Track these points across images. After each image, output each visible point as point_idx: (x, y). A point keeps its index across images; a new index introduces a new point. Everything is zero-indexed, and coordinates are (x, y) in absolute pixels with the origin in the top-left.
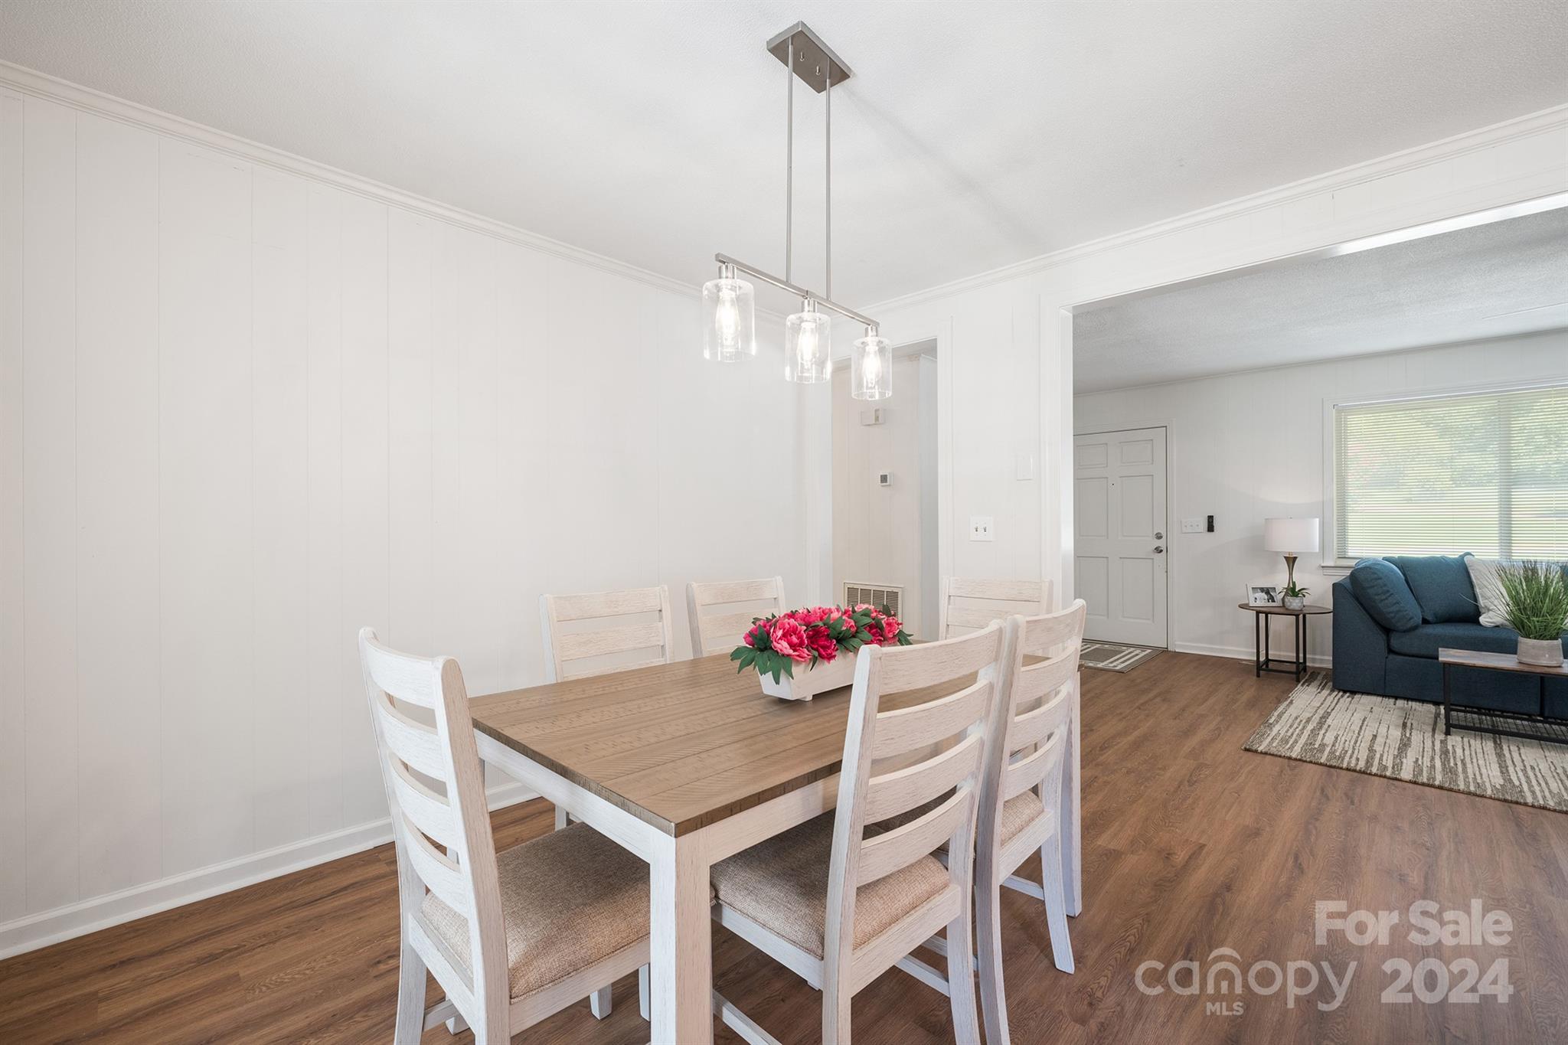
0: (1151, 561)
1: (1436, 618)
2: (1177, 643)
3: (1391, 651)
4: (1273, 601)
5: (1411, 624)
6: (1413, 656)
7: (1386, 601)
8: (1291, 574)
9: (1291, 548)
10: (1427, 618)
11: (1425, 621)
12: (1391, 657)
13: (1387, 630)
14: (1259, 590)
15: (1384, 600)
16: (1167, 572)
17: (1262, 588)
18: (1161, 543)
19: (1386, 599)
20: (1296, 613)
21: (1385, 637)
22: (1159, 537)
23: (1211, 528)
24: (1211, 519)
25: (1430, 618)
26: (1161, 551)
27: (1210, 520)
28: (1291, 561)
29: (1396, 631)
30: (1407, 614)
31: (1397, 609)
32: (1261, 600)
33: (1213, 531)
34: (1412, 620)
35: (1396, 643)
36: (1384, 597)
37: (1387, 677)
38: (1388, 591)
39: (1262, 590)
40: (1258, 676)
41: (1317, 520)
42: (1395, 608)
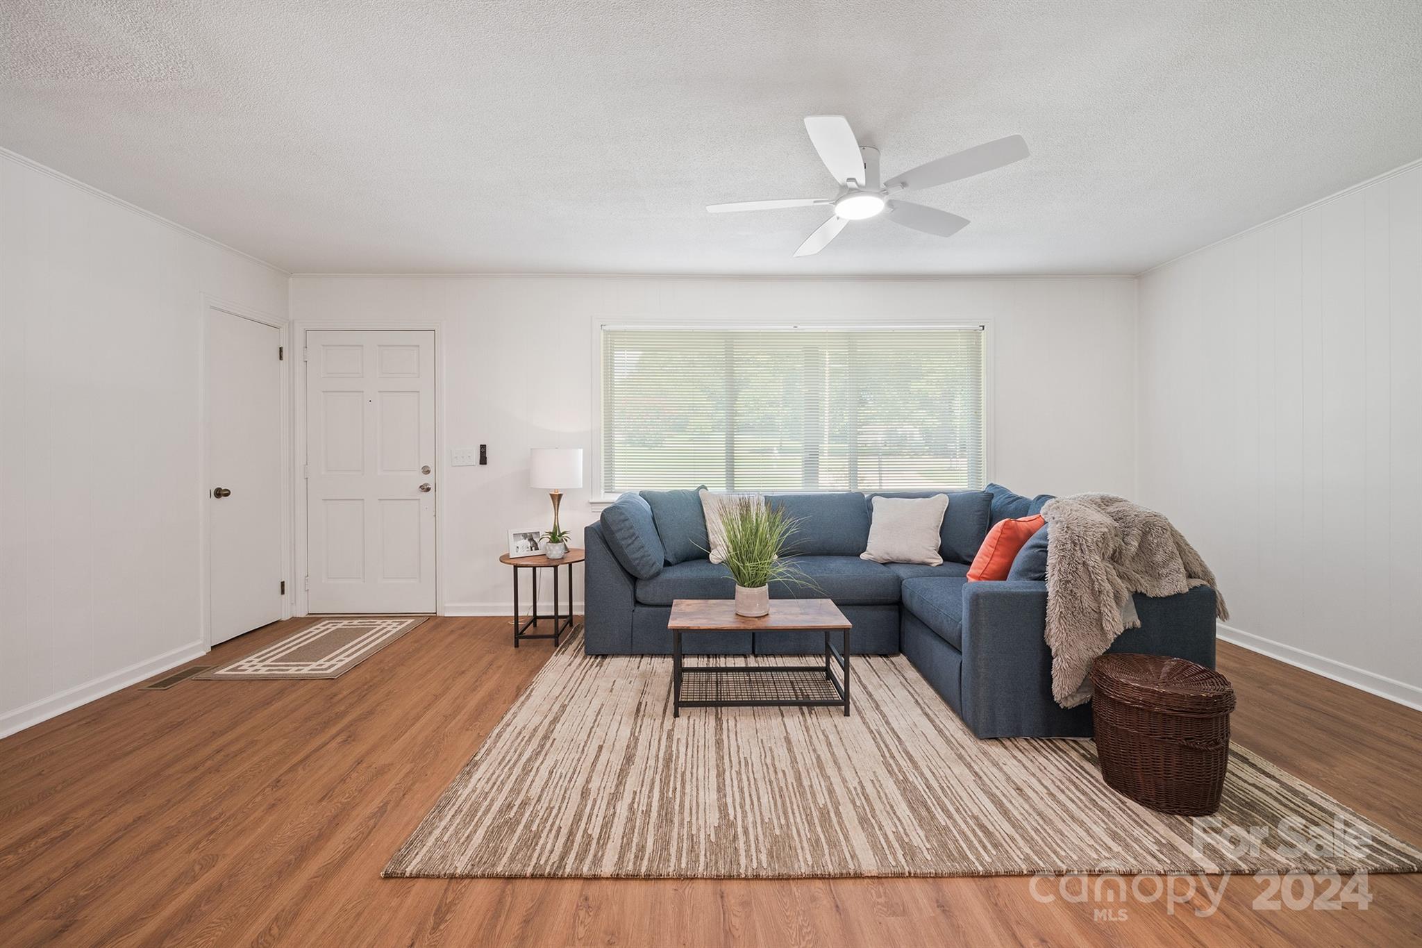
0: (417, 502)
1: (676, 558)
2: (446, 605)
3: (637, 602)
4: (537, 549)
5: (654, 570)
6: (657, 606)
7: (632, 546)
8: (556, 514)
9: (556, 485)
10: (668, 559)
11: (667, 564)
12: (638, 609)
13: (634, 579)
14: (521, 537)
15: (630, 544)
16: (435, 516)
17: (525, 534)
18: (428, 480)
19: (632, 543)
20: (555, 564)
21: (631, 587)
22: (426, 471)
23: (483, 461)
24: (483, 448)
25: (670, 560)
26: (428, 490)
27: (483, 450)
28: (556, 498)
29: (642, 579)
30: (650, 559)
31: (642, 554)
32: (521, 549)
33: (486, 464)
34: (654, 566)
35: (641, 595)
36: (630, 541)
37: (634, 633)
38: (634, 534)
39: (525, 536)
40: (517, 645)
41: (581, 451)
42: (638, 555)
